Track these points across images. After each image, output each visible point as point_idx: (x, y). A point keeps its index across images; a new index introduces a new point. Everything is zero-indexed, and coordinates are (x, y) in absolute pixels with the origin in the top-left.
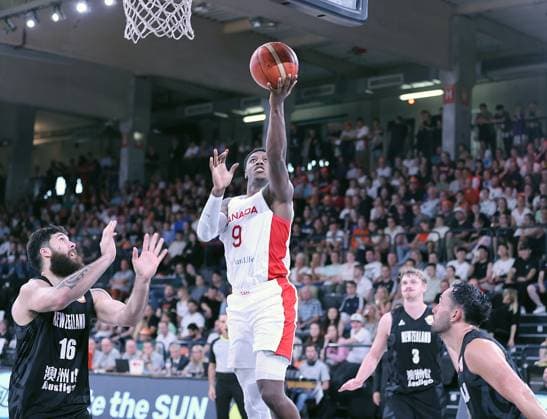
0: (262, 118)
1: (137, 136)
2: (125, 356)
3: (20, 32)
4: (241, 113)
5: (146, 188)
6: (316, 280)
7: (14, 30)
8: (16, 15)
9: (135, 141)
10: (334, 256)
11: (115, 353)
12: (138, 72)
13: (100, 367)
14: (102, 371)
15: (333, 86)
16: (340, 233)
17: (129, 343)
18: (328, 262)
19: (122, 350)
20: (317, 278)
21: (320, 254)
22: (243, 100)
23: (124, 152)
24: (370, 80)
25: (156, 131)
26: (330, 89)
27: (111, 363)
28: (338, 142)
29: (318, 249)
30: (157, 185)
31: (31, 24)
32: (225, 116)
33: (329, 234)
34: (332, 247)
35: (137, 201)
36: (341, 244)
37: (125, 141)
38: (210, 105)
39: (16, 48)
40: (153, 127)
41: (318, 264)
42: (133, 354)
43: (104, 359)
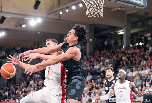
0: (123, 33)
1: (91, 40)
2: (91, 98)
3: (58, 15)
4: (117, 32)
5: (94, 54)
6: (139, 75)
7: (57, 15)
8: (57, 11)
9: (90, 41)
10: (144, 68)
11: (88, 97)
12: (90, 23)
13: (85, 101)
14: (85, 102)
15: (141, 23)
16: (145, 62)
17: (92, 94)
18: (142, 70)
19: (90, 96)
20: (140, 74)
21: (140, 68)
22: (118, 28)
23: (88, 44)
24: (150, 21)
25: (96, 38)
26: (140, 24)
27: (87, 100)
28: (143, 38)
29: (140, 67)
30: (97, 52)
31: (61, 13)
32: (113, 33)
33: (142, 62)
34: (143, 65)
35: (92, 57)
36: (145, 64)
37: (88, 41)
38: (109, 31)
39: (58, 19)
40: (95, 37)
41: (140, 70)
42: (93, 97)
43: (86, 99)
